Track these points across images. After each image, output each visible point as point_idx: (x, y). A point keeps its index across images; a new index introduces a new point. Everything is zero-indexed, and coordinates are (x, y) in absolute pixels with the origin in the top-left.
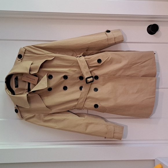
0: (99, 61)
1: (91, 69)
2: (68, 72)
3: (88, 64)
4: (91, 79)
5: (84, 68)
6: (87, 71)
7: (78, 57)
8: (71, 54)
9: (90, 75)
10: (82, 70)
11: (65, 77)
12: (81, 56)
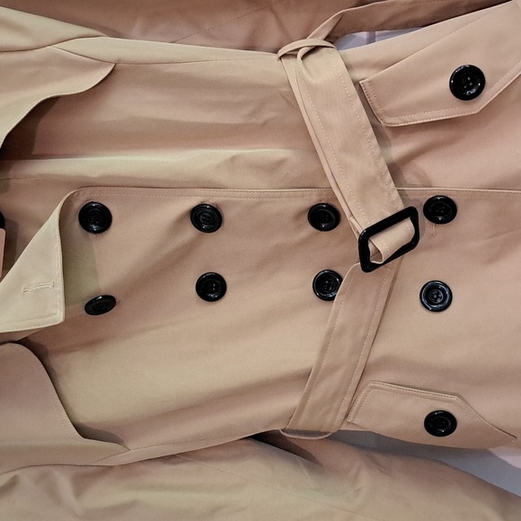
0: (467, 82)
1: (398, 150)
2: (222, 177)
3: (379, 110)
4: (404, 230)
5: (345, 149)
6: (372, 171)
7: (291, 55)
8: (241, 30)
9: (391, 204)
10: (331, 163)
11: (207, 218)
12: (314, 49)
